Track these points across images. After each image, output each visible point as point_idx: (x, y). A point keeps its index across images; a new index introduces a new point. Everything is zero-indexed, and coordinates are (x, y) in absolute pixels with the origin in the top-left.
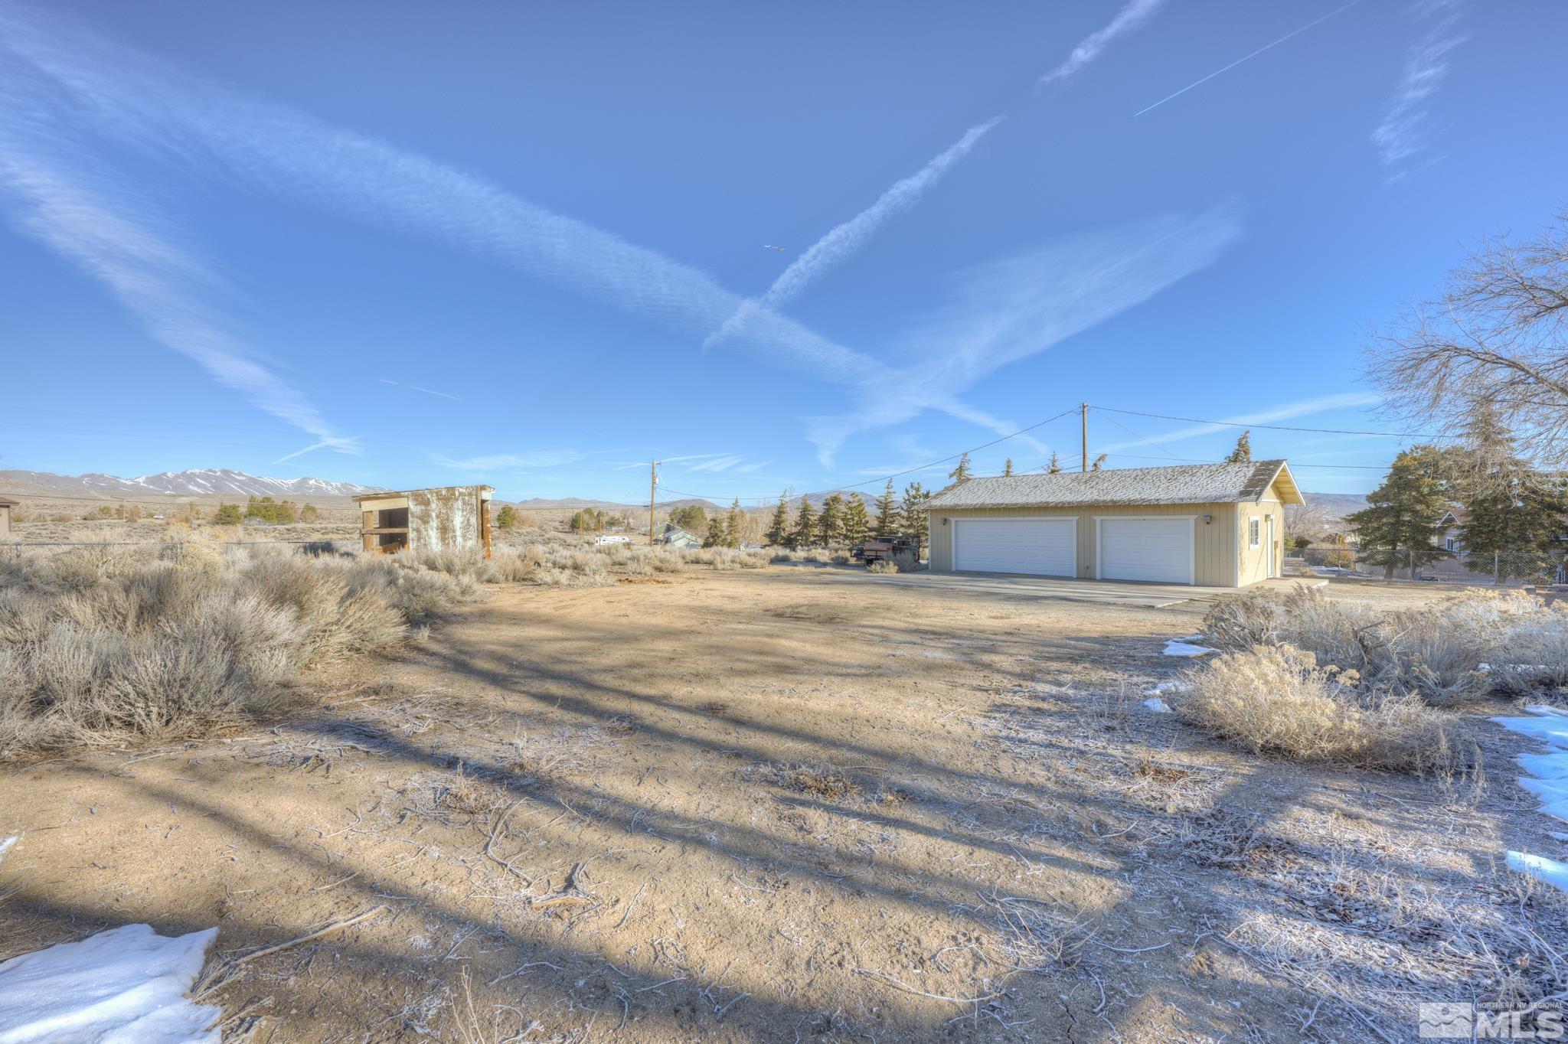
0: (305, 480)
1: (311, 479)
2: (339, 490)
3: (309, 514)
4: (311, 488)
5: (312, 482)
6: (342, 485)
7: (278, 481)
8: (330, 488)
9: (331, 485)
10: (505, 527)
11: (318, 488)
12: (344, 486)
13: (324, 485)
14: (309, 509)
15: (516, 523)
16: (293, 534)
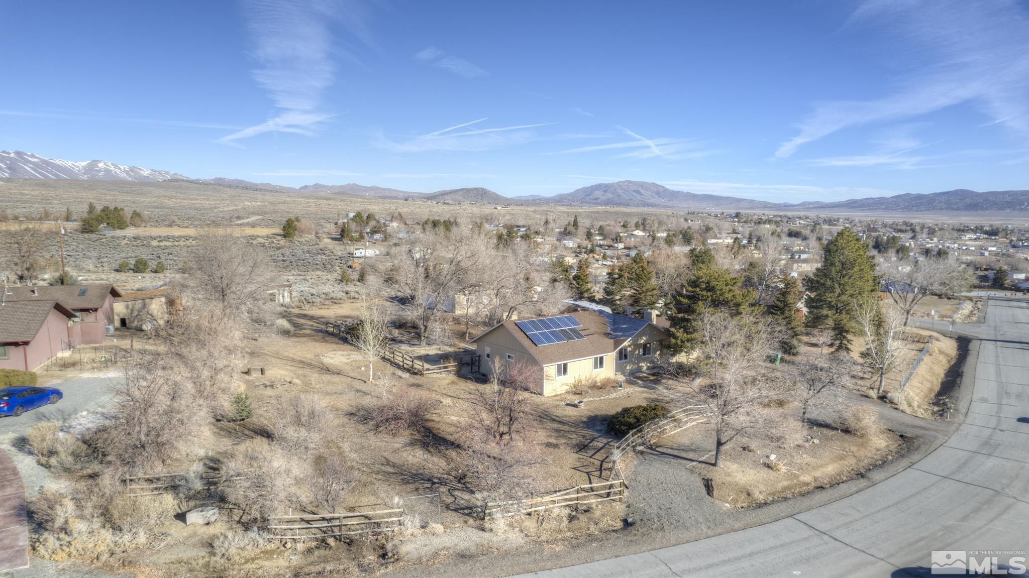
0: (94, 163)
1: (99, 162)
2: (127, 173)
3: (137, 220)
4: (100, 171)
5: (101, 165)
6: (130, 168)
7: (69, 163)
8: (118, 171)
9: (119, 168)
10: (289, 237)
11: (107, 171)
12: (132, 169)
13: (112, 168)
14: (136, 215)
15: (297, 233)
16: (139, 241)
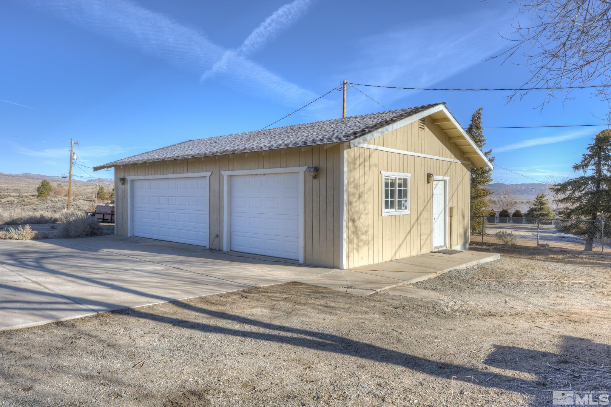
15: (52, 193)
